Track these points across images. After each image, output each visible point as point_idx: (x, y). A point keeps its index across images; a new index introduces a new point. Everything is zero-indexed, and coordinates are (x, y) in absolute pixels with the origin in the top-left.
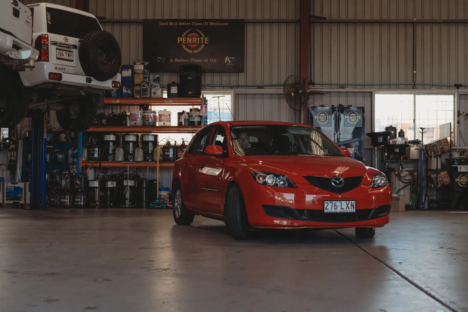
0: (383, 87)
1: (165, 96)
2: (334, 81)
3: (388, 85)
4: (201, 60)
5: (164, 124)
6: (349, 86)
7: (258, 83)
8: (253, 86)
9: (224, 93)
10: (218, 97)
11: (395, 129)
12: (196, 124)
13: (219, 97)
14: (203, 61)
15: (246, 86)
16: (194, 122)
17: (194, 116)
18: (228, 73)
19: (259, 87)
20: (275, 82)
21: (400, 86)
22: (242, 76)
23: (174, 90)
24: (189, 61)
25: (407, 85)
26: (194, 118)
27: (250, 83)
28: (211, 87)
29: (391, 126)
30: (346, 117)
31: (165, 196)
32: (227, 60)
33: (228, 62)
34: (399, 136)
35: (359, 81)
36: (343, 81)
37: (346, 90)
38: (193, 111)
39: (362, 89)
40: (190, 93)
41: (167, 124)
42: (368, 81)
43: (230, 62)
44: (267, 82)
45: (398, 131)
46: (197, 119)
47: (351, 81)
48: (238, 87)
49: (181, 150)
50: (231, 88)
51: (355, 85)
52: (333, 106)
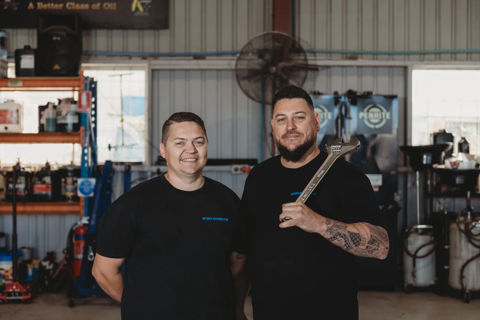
0: (427, 57)
1: (11, 73)
2: (337, 46)
3: (436, 54)
4: (87, 6)
5: (6, 128)
6: (364, 56)
7: (196, 49)
8: (186, 55)
9: (131, 68)
10: (121, 75)
11: (450, 137)
12: (70, 128)
13: (123, 77)
14: (90, 6)
15: (172, 55)
16: (66, 124)
17: (64, 113)
18: (139, 29)
19: (197, 57)
20: (227, 47)
21: (458, 56)
22: (164, 36)
23: (28, 62)
24: (64, 7)
25: (471, 53)
26: (64, 118)
27: (180, 49)
28: (108, 56)
29: (444, 131)
30: (361, 115)
31: (7, 272)
32: (137, 5)
33: (137, 9)
34: (461, 150)
35: (383, 46)
36: (353, 47)
37: (360, 62)
38: (62, 104)
39: (389, 60)
40: (57, 67)
41: (12, 128)
42: (399, 47)
43: (141, 9)
44: (211, 48)
45: (457, 140)
46: (71, 120)
47: (368, 46)
48: (156, 56)
49: (40, 179)
50: (144, 57)
51: (375, 54)
52: (336, 93)
